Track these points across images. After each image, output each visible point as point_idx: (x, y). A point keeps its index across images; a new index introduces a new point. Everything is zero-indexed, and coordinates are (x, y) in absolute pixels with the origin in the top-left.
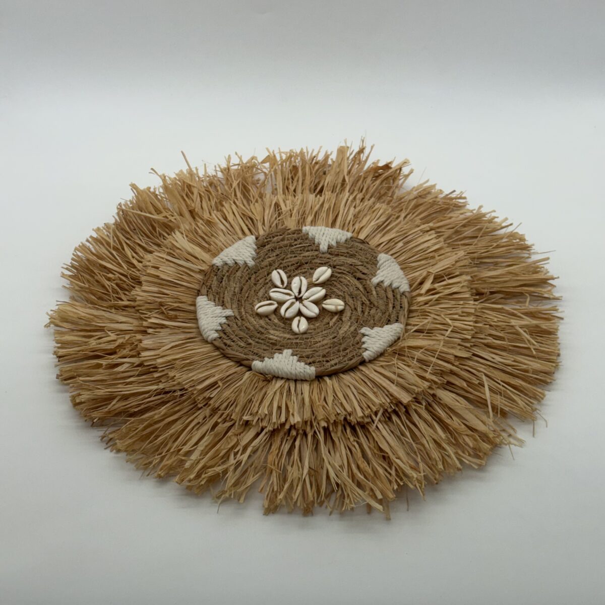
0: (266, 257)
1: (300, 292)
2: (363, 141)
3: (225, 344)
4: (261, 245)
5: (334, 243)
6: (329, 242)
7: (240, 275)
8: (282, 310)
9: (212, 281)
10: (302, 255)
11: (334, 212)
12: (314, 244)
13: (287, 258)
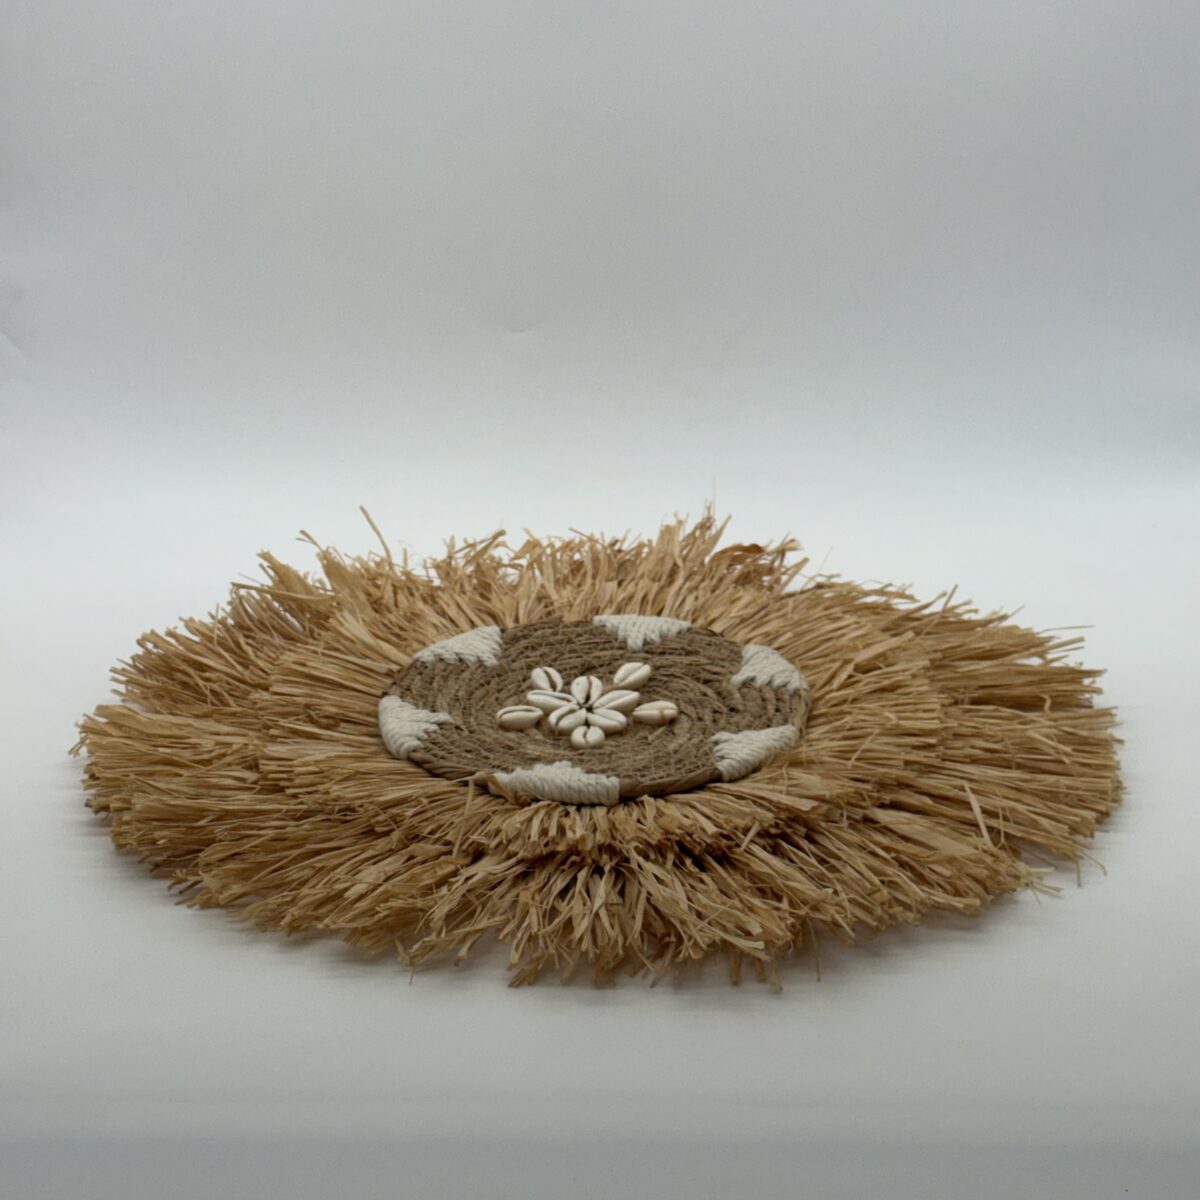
0: (522, 656)
1: (588, 698)
2: (709, 509)
3: (435, 756)
4: (509, 640)
5: (655, 637)
6: (646, 635)
7: (469, 677)
8: (553, 718)
9: (413, 680)
10: (592, 655)
11: (656, 605)
12: (616, 639)
13: (564, 659)
